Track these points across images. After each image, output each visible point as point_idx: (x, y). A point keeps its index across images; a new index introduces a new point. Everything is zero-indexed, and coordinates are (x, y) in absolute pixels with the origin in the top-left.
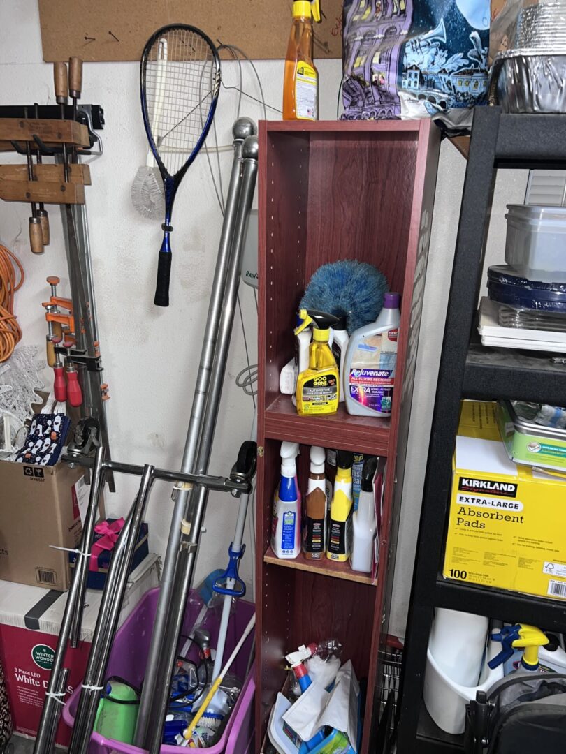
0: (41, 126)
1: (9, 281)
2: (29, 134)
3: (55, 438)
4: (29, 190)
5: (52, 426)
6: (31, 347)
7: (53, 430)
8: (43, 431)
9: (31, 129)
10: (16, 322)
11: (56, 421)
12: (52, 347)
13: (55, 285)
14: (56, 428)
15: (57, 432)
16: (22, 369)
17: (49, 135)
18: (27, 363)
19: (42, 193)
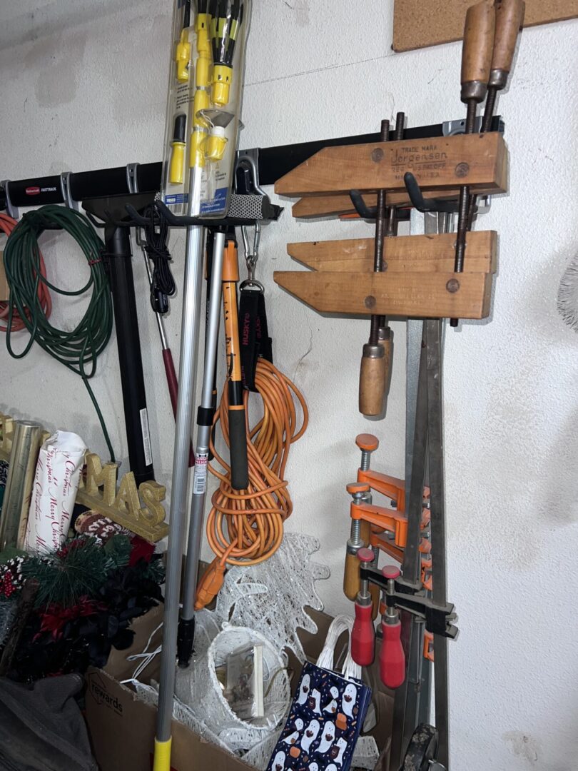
0: (421, 153)
1: (285, 429)
2: (390, 172)
3: (344, 727)
4: (374, 291)
5: (339, 701)
6: (309, 538)
7: (340, 709)
8: (323, 705)
9: (396, 165)
10: (287, 492)
11: (346, 693)
12: (355, 565)
13: (370, 451)
14: (348, 708)
15: (348, 717)
16: (288, 568)
17: (439, 171)
18: (297, 561)
19: (401, 297)
